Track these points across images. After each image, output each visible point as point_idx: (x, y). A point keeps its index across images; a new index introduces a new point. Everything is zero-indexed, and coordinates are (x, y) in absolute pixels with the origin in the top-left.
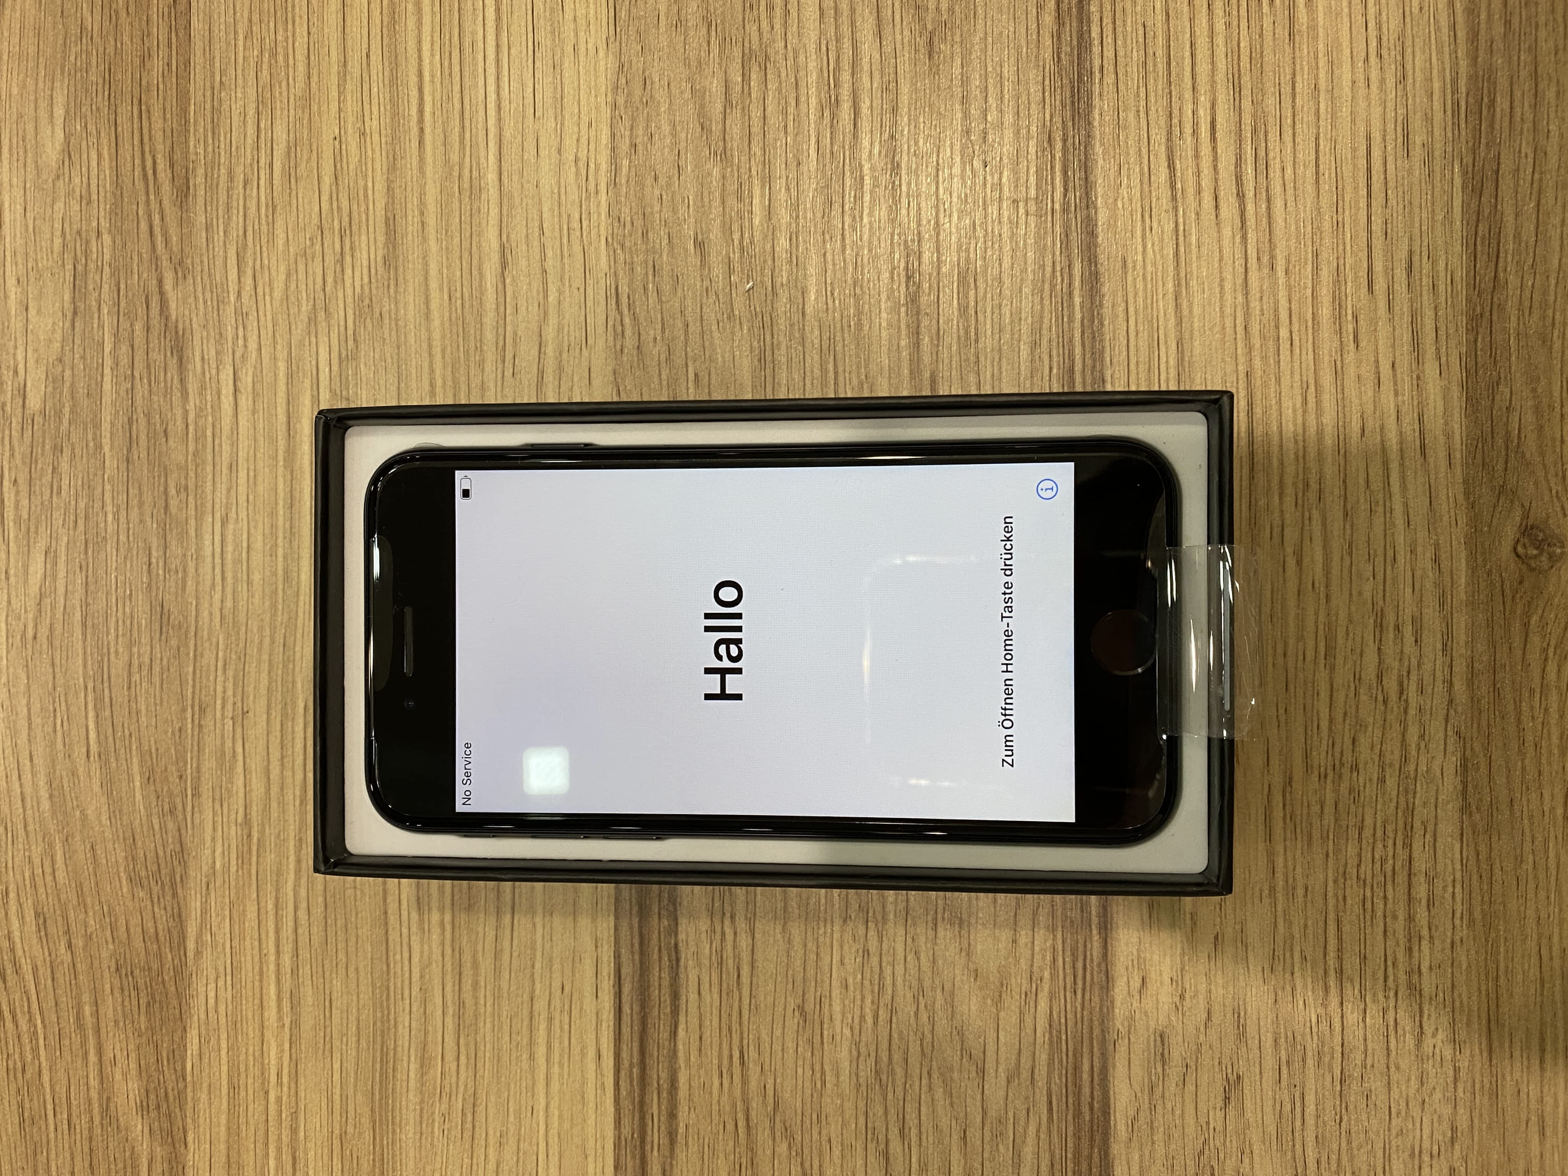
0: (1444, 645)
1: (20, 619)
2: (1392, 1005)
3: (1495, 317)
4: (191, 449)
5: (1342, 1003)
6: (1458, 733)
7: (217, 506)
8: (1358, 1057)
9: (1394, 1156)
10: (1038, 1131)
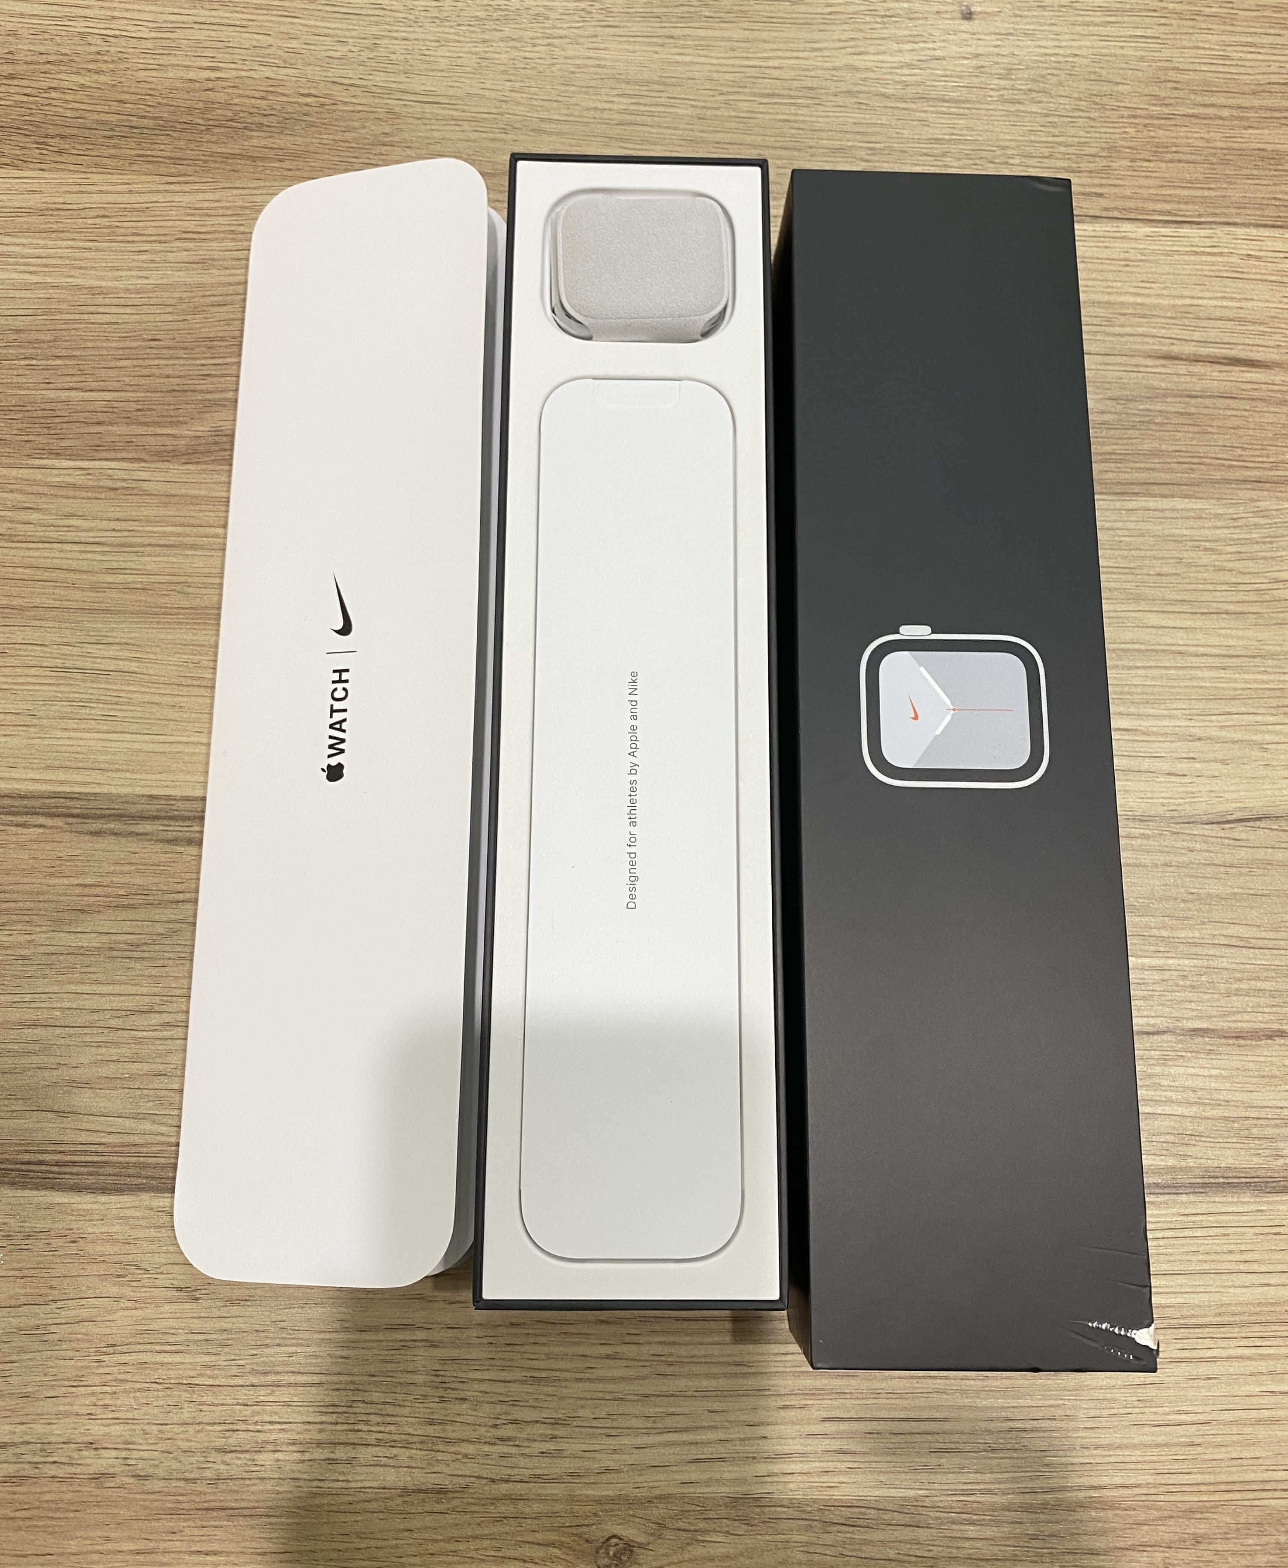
0: (538, 1476)
2: (251, 1428)
3: (801, 1522)
6: (467, 1487)
8: (209, 1399)
9: (127, 1427)
10: (162, 1134)
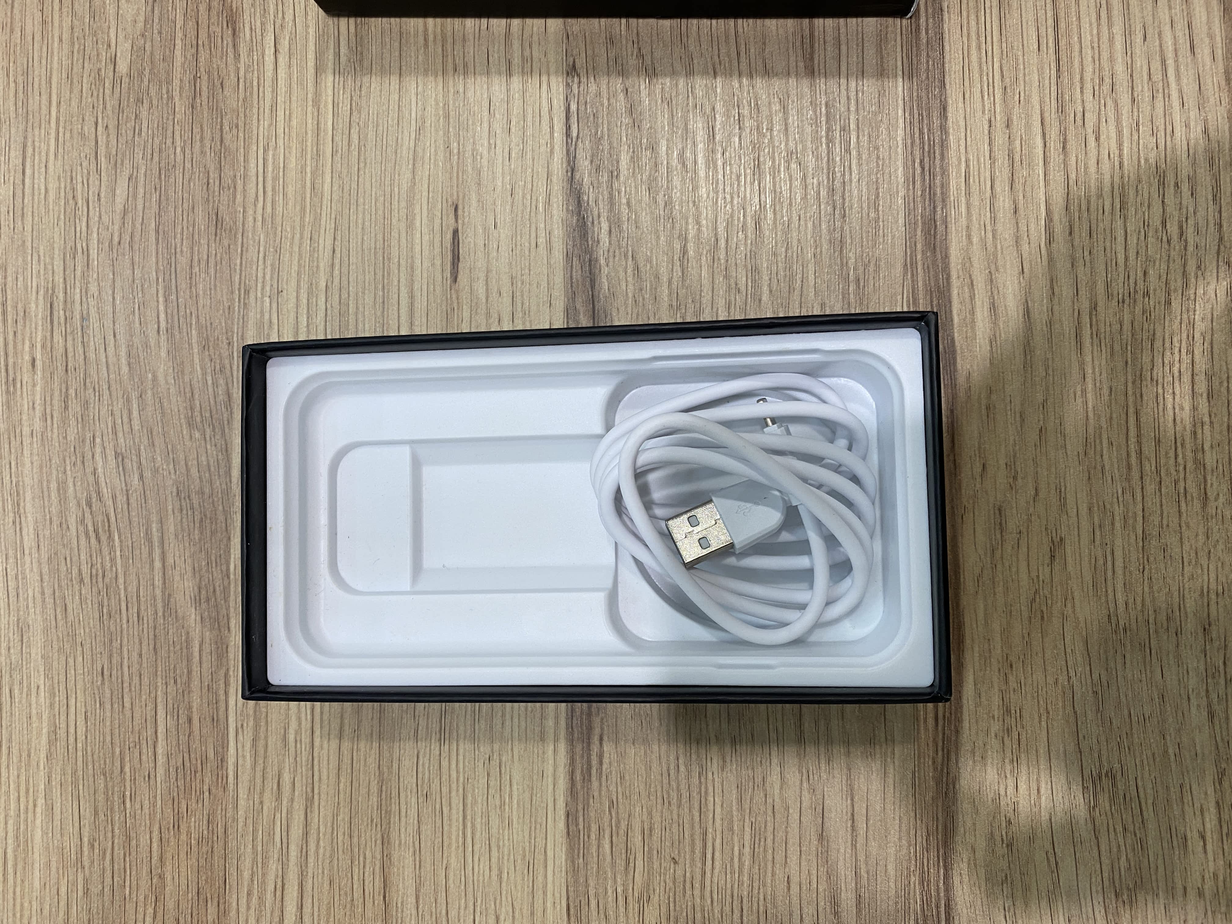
1: (108, 229)
4: (241, 96)
5: (1142, 478)
7: (261, 138)
